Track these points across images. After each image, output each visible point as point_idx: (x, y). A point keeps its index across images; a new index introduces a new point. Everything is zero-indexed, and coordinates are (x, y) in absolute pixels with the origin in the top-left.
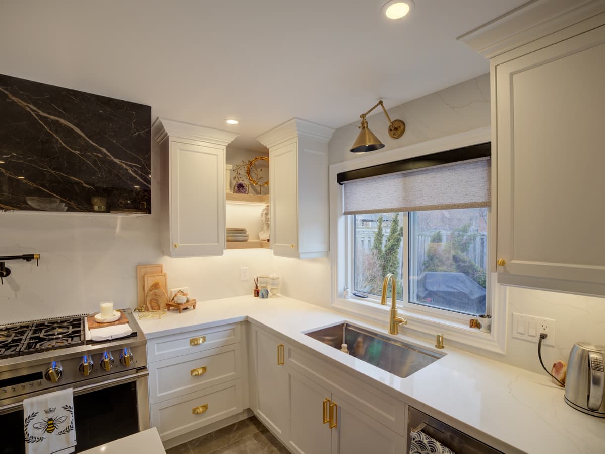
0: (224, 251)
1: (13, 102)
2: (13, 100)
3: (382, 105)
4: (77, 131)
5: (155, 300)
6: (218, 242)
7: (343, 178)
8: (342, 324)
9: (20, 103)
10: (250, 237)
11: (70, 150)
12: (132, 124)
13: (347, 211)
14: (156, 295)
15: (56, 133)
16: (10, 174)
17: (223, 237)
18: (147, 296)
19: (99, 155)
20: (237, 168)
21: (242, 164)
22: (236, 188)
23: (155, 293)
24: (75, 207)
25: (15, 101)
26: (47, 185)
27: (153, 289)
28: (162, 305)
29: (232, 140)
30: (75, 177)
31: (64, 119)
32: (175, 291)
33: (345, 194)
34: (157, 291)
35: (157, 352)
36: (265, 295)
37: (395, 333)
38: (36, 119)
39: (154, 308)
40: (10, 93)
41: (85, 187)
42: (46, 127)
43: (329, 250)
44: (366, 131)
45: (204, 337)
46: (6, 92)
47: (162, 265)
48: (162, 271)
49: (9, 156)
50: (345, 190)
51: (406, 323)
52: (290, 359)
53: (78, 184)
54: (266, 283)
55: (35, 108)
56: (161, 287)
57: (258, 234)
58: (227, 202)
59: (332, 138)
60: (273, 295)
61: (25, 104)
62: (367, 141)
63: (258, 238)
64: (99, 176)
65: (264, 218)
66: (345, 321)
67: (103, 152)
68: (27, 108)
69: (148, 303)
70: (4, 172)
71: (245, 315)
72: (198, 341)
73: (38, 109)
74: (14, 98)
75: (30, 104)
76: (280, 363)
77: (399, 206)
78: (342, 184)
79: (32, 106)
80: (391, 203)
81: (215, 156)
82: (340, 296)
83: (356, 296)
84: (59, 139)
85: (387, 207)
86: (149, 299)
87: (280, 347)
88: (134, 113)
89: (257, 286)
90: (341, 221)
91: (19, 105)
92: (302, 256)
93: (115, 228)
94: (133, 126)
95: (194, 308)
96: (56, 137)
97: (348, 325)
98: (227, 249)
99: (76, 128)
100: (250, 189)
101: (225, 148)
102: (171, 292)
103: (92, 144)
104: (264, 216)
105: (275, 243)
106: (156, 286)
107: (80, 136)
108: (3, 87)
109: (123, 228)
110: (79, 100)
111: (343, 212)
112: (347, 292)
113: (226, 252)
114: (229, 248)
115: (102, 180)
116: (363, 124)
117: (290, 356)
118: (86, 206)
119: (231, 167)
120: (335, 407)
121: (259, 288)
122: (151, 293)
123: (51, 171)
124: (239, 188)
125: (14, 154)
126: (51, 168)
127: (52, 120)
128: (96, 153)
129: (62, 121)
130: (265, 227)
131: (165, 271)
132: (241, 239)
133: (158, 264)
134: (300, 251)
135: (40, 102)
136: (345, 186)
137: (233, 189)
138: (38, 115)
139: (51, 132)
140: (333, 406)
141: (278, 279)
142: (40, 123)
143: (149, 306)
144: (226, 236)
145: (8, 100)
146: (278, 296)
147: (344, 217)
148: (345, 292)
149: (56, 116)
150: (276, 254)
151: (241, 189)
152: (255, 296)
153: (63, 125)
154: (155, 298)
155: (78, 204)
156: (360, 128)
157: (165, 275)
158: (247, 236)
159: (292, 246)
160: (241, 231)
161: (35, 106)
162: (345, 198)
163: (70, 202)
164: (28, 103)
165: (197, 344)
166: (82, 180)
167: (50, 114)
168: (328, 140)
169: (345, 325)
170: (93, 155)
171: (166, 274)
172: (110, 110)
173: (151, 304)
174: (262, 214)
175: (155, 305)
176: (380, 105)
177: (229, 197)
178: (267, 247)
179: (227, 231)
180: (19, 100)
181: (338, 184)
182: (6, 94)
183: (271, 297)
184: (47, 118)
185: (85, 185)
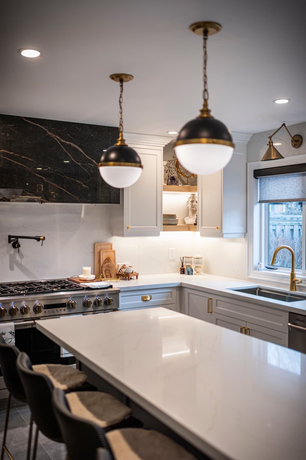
0: (160, 232)
1: (49, 135)
2: (49, 134)
3: (285, 126)
4: (80, 150)
5: (108, 270)
6: (157, 226)
7: (258, 174)
8: (256, 288)
9: (52, 135)
10: (179, 221)
11: (76, 162)
12: (109, 141)
13: (261, 200)
14: (109, 267)
15: (69, 153)
16: (47, 180)
17: (160, 221)
18: (102, 267)
19: (91, 165)
20: (169, 162)
21: (173, 160)
22: (170, 181)
23: (108, 265)
24: (79, 201)
25: (50, 134)
26: (65, 186)
27: (106, 262)
28: (113, 275)
29: (169, 142)
30: (78, 180)
31: (73, 143)
32: (121, 265)
33: (260, 186)
34: (109, 263)
35: (122, 302)
36: (190, 272)
37: (294, 290)
38: (59, 144)
39: (108, 277)
40: (48, 130)
41: (83, 187)
42: (64, 150)
43: (247, 232)
44: (272, 148)
45: (151, 296)
46: (46, 130)
47: (112, 243)
48: (111, 249)
49: (47, 169)
50: (260, 183)
51: (301, 282)
52: (217, 307)
53: (80, 185)
54: (191, 262)
55: (59, 138)
56: (112, 260)
57: (184, 219)
58: (164, 192)
59: (249, 141)
60: (197, 272)
61: (54, 136)
62: (272, 156)
63: (185, 223)
64: (91, 179)
65: (189, 205)
66: (258, 286)
67: (94, 162)
68: (56, 138)
69: (103, 272)
70: (45, 179)
71: (180, 282)
72: (147, 298)
73: (61, 138)
74: (49, 133)
75: (57, 135)
76: (209, 312)
77: (299, 198)
78: (258, 178)
79: (57, 137)
80: (294, 195)
81: (156, 156)
82: (256, 269)
83: (268, 268)
84: (71, 156)
85: (291, 198)
86: (104, 269)
87: (209, 300)
88: (110, 134)
89: (183, 264)
90: (257, 208)
91: (52, 137)
92: (224, 236)
93: (81, 214)
94: (110, 143)
95: (137, 278)
96: (69, 155)
97: (260, 289)
98: (163, 231)
99: (79, 148)
100: (179, 181)
101: (162, 149)
102: (118, 266)
103: (88, 158)
104: (190, 203)
105: (202, 226)
106: (108, 260)
107: (81, 153)
108: (44, 127)
109: (86, 214)
110: (81, 129)
111: (258, 200)
112: (261, 265)
113: (162, 233)
114: (164, 230)
115: (93, 182)
116: (270, 143)
117: (217, 306)
118: (84, 199)
119: (166, 163)
120: (248, 330)
121: (185, 267)
122: (106, 265)
123: (67, 177)
124: (171, 180)
125: (50, 168)
126: (66, 175)
127: (67, 144)
128: (90, 163)
129: (72, 144)
130: (190, 213)
131: (113, 249)
132: (173, 223)
133: (109, 243)
134: (224, 232)
135: (62, 133)
136: (260, 180)
137: (166, 181)
138: (61, 142)
139: (67, 152)
140: (247, 329)
141: (202, 258)
142: (61, 147)
143: (104, 275)
144: (162, 220)
145: (47, 135)
146: (201, 274)
147: (259, 204)
148: (259, 265)
149: (69, 142)
150: (202, 235)
151: (173, 181)
152: (181, 274)
153: (73, 147)
154: (108, 269)
155: (80, 198)
156: (268, 145)
157: (114, 252)
158: (177, 220)
159: (217, 228)
160: (173, 216)
161: (59, 136)
162: (260, 189)
163: (75, 197)
164: (56, 135)
165: (147, 301)
166: (82, 183)
167: (66, 141)
168: (247, 142)
169: (258, 289)
170: (88, 165)
171: (115, 250)
172: (97, 133)
173: (105, 273)
174: (188, 202)
175: (108, 274)
176: (284, 126)
177: (165, 189)
178: (195, 230)
179: (163, 216)
180: (52, 134)
181: (254, 178)
182: (46, 131)
183: (195, 274)
184: (65, 143)
185: (83, 185)
